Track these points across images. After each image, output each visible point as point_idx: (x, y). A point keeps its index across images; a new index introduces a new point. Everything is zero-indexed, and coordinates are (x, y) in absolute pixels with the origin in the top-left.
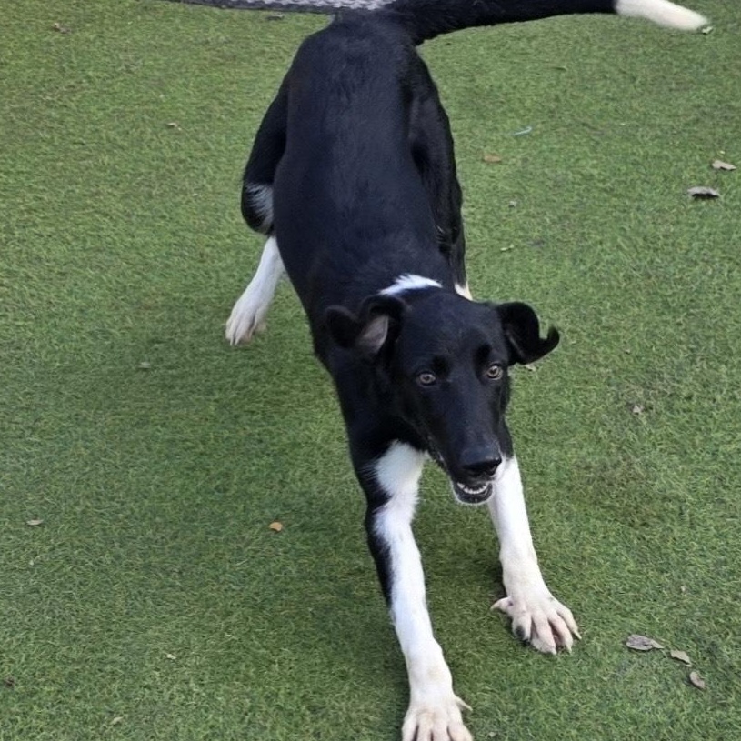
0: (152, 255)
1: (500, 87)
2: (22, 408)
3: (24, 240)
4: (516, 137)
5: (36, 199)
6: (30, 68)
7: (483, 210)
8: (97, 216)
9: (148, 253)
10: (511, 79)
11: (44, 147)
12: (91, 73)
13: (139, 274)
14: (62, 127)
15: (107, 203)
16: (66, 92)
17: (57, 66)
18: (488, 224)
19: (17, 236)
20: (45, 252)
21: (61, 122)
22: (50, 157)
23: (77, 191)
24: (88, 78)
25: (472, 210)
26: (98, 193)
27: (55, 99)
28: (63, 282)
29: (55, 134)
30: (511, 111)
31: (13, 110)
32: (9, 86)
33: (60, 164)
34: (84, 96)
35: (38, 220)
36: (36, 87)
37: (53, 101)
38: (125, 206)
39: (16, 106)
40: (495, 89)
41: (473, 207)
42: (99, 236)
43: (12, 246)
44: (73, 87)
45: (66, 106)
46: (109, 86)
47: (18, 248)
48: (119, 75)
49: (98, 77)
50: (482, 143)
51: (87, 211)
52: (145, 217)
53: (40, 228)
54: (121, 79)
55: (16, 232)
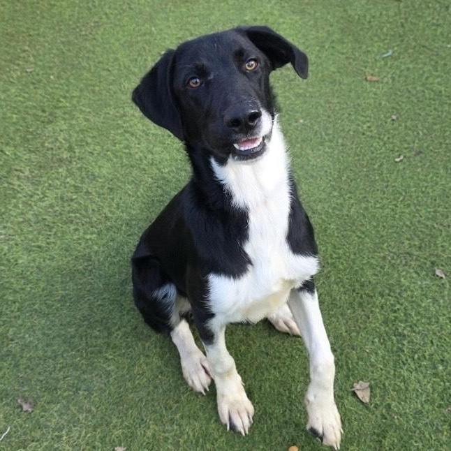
0: (167, 170)
1: (365, 16)
2: (97, 321)
3: (82, 158)
4: (383, 59)
5: (87, 120)
6: (69, 7)
7: (376, 124)
8: (127, 135)
9: (164, 168)
10: (370, 9)
11: (86, 74)
12: (108, 11)
13: (161, 188)
14: (95, 56)
15: (132, 123)
16: (94, 27)
17: (86, 6)
18: (382, 137)
19: (77, 154)
20: (97, 170)
21: (94, 53)
22: (90, 82)
23: (111, 113)
24: (106, 14)
25: (369, 124)
26: (124, 115)
27: (87, 33)
28: (111, 196)
29: (91, 63)
30: (376, 35)
31: (63, 43)
32: (58, 22)
33: (97, 88)
34: (105, 29)
35: (89, 140)
36: (74, 23)
37: (86, 35)
38: (143, 126)
39: (63, 40)
40: (361, 18)
41: (368, 122)
42: (131, 154)
43: (75, 163)
44: (97, 22)
45: (95, 39)
46: (119, 20)
47: (79, 166)
48: (124, 11)
49: (112, 14)
50: (362, 63)
51: (119, 132)
52: (157, 135)
53: (92, 147)
54: (125, 14)
55: (77, 151)
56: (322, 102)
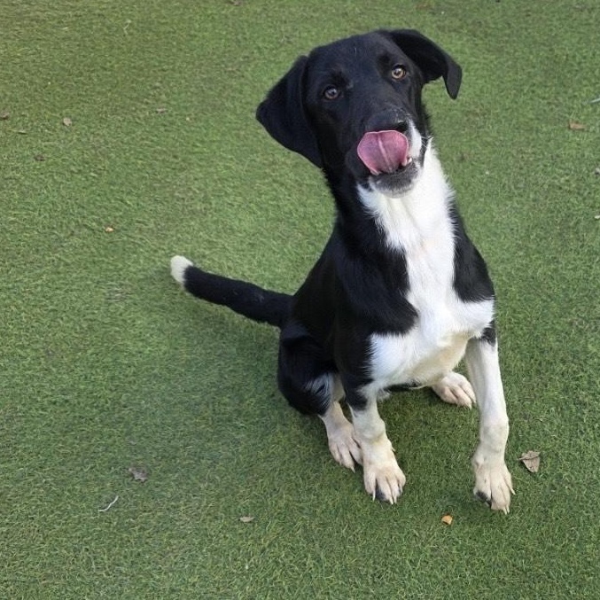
0: (321, 225)
1: (574, 57)
2: (228, 388)
3: (220, 210)
4: (592, 105)
5: (227, 168)
6: (213, 39)
7: (576, 178)
8: (275, 185)
9: (318, 223)
10: (581, 49)
11: (230, 117)
12: (260, 45)
13: (312, 244)
14: (242, 96)
15: (282, 172)
16: (243, 63)
17: (234, 38)
18: (581, 192)
19: (214, 206)
20: (237, 223)
21: (241, 92)
22: (234, 125)
23: (258, 160)
24: (259, 48)
25: (567, 178)
26: (274, 163)
27: (234, 69)
28: (253, 253)
29: (236, 103)
30: (585, 79)
31: (203, 80)
32: (199, 56)
33: (242, 133)
34: (256, 65)
35: (230, 190)
36: (219, 58)
37: (233, 71)
38: (295, 175)
39: (204, 76)
40: (569, 58)
41: (567, 175)
42: (278, 206)
43: (210, 216)
44: (248, 57)
45: (243, 76)
46: (275, 55)
47: (215, 218)
48: (281, 46)
49: (266, 48)
50: (566, 110)
51: (266, 181)
52: (312, 185)
53: (232, 198)
54: (283, 49)
55: (213, 202)
56: (514, 152)
